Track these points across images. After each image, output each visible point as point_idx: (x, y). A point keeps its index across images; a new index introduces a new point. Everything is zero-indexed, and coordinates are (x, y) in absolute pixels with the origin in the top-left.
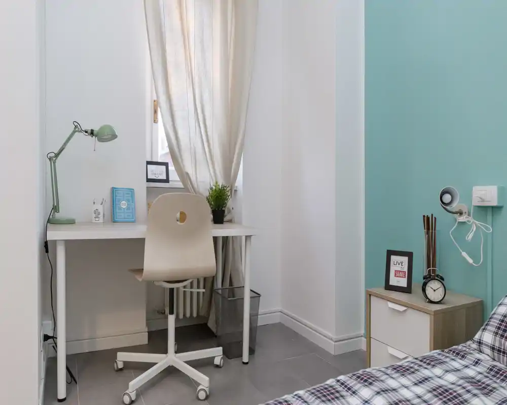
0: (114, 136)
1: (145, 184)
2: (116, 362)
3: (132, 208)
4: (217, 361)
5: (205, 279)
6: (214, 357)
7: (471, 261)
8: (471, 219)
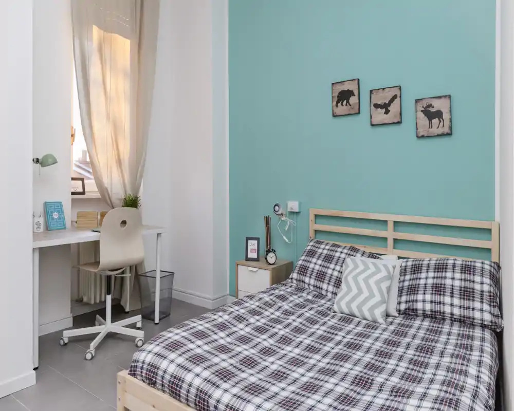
0: (55, 162)
1: (71, 197)
2: (62, 339)
3: (61, 218)
4: (139, 325)
5: (131, 268)
6: (136, 323)
7: (287, 241)
8: (287, 219)
